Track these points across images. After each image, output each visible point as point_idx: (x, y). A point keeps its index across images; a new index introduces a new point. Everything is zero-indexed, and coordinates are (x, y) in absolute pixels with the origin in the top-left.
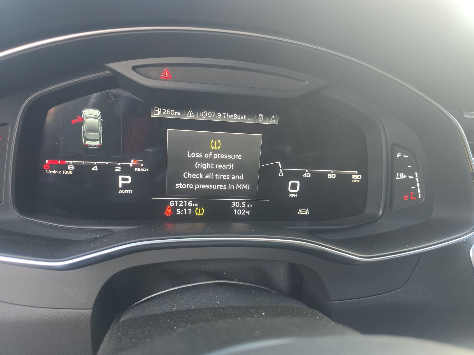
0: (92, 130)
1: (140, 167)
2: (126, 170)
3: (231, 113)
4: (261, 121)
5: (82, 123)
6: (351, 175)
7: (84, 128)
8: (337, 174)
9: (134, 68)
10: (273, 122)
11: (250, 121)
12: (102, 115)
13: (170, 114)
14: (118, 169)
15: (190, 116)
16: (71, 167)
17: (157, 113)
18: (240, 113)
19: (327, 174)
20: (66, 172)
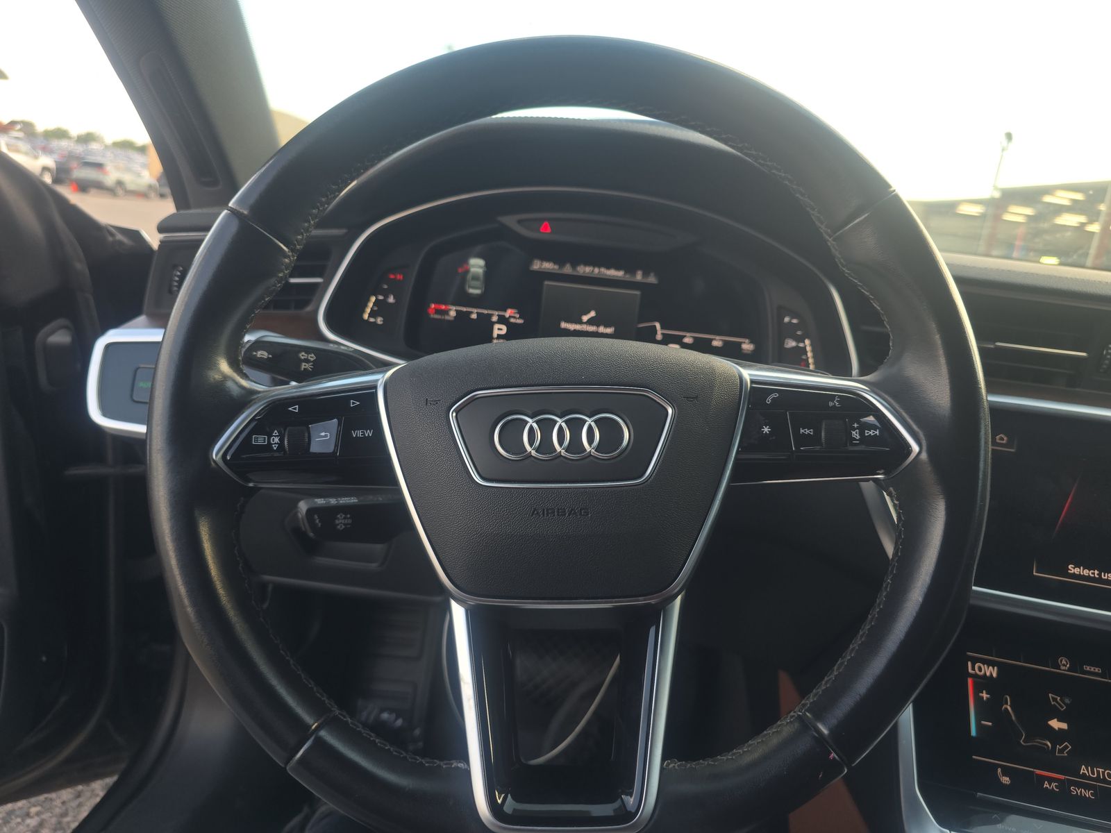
0: (475, 278)
1: (514, 317)
2: (502, 320)
3: (608, 268)
4: (639, 276)
5: (467, 271)
6: (740, 343)
7: (469, 276)
8: (725, 342)
9: (519, 222)
10: (652, 279)
11: (628, 278)
12: (487, 265)
13: (548, 266)
14: (495, 319)
15: (568, 269)
16: (453, 314)
17: (537, 265)
18: (618, 269)
19: (711, 340)
20: (447, 318)
